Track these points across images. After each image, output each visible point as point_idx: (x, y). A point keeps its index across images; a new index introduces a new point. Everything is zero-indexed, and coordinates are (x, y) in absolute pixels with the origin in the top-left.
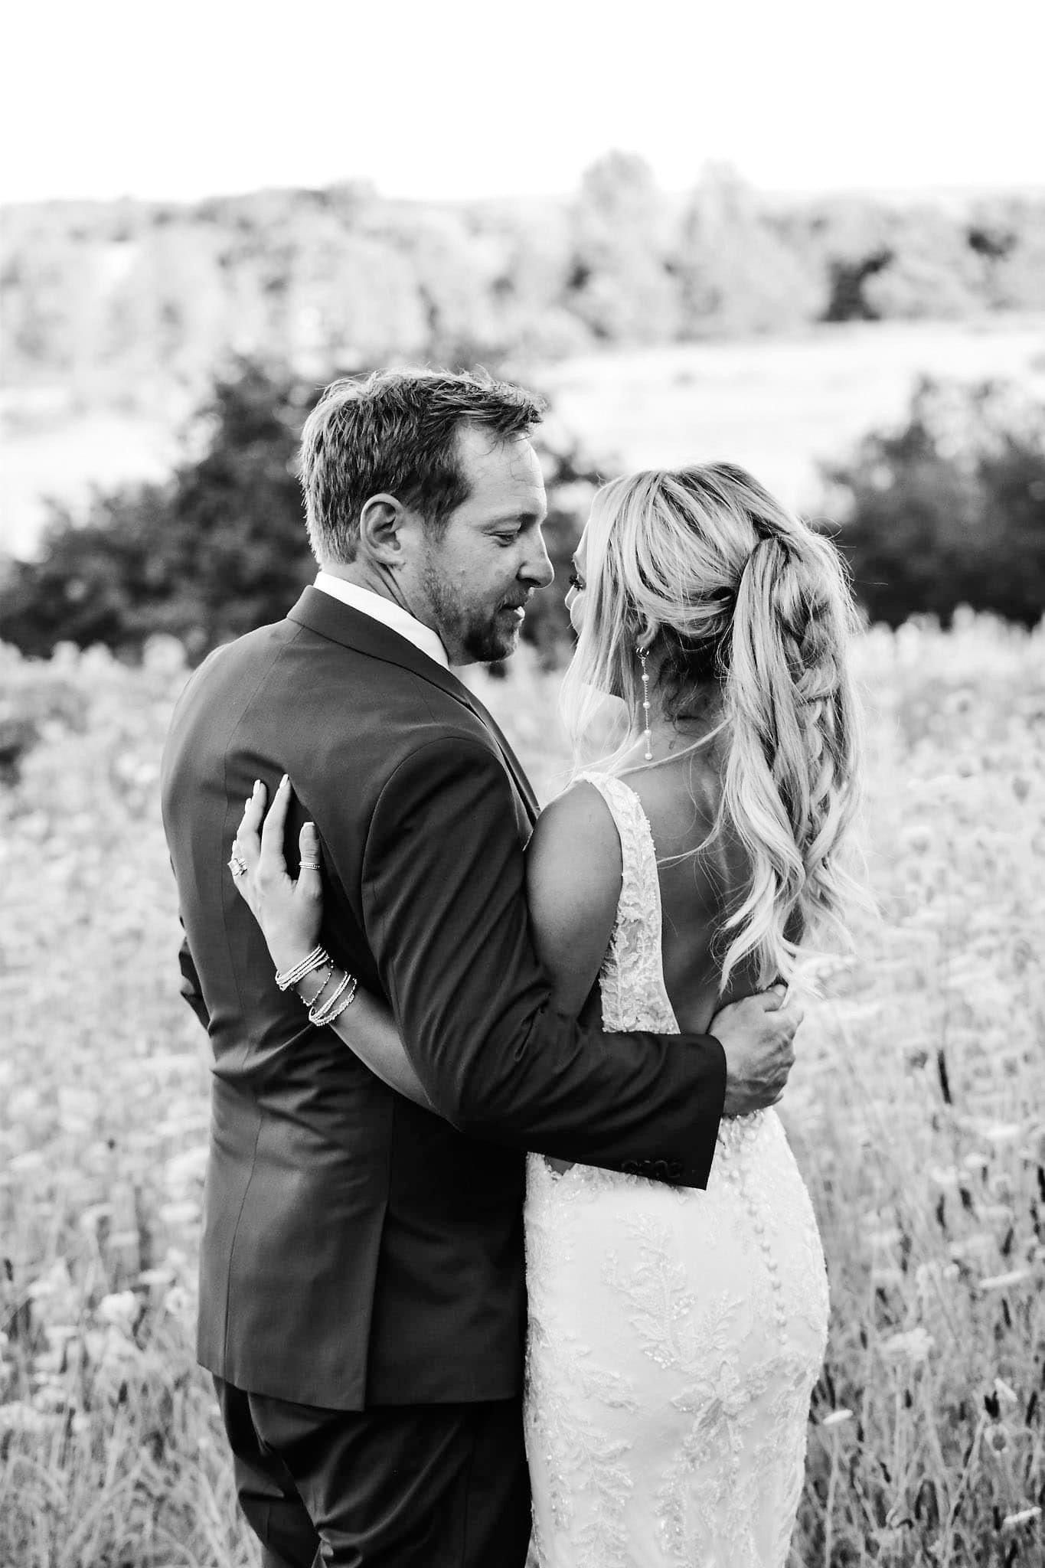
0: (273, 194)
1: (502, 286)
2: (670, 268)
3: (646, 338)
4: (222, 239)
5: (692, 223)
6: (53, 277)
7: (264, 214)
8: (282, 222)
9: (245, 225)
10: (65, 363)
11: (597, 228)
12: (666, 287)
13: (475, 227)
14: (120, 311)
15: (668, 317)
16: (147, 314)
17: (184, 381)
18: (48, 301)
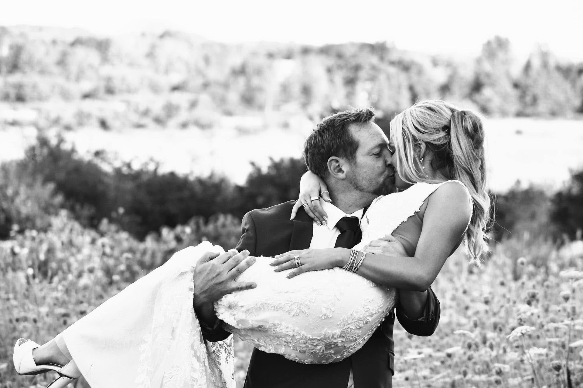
0: (353, 44)
1: (445, 89)
2: (516, 86)
3: (504, 114)
4: (331, 61)
5: (528, 67)
6: (259, 72)
7: (349, 52)
8: (354, 56)
9: (340, 56)
10: (261, 108)
11: (487, 66)
12: (513, 93)
13: (435, 63)
14: (285, 88)
15: (514, 106)
16: (296, 89)
17: (311, 118)
18: (256, 81)
